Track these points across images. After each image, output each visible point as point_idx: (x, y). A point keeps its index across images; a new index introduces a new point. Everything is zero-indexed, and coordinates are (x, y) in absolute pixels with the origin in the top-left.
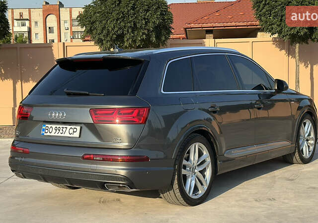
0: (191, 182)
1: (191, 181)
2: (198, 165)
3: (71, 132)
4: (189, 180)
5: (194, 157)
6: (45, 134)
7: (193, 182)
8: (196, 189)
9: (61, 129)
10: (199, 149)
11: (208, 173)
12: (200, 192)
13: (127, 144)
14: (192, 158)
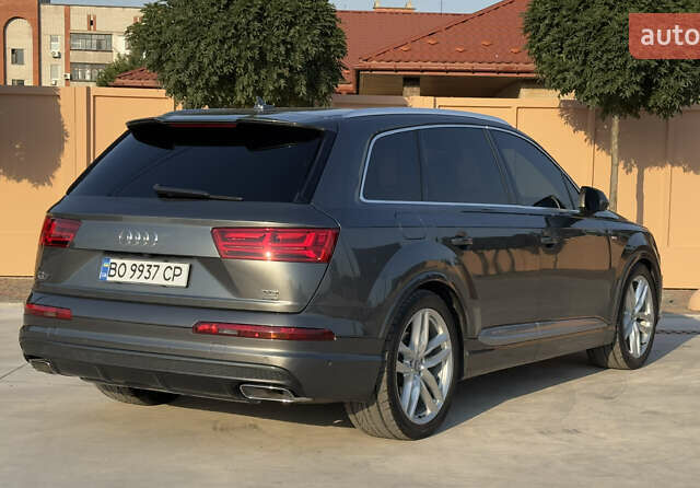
0: (412, 391)
1: (413, 388)
2: (428, 356)
3: (168, 276)
4: (409, 385)
5: (419, 339)
6: (109, 279)
7: (417, 390)
8: (421, 405)
9: (146, 268)
10: (430, 322)
11: (445, 374)
12: (429, 412)
13: (289, 303)
14: (416, 339)
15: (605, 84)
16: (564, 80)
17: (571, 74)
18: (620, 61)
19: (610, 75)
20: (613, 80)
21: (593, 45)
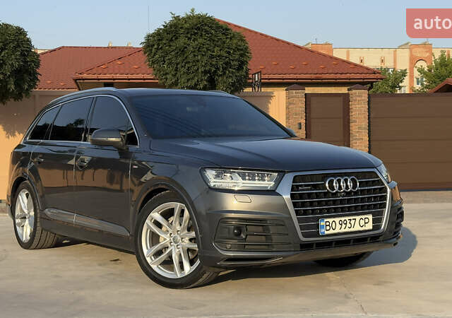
15: (188, 80)
16: (167, 79)
17: (171, 76)
18: (196, 68)
19: (191, 76)
20: (193, 79)
21: (180, 59)
